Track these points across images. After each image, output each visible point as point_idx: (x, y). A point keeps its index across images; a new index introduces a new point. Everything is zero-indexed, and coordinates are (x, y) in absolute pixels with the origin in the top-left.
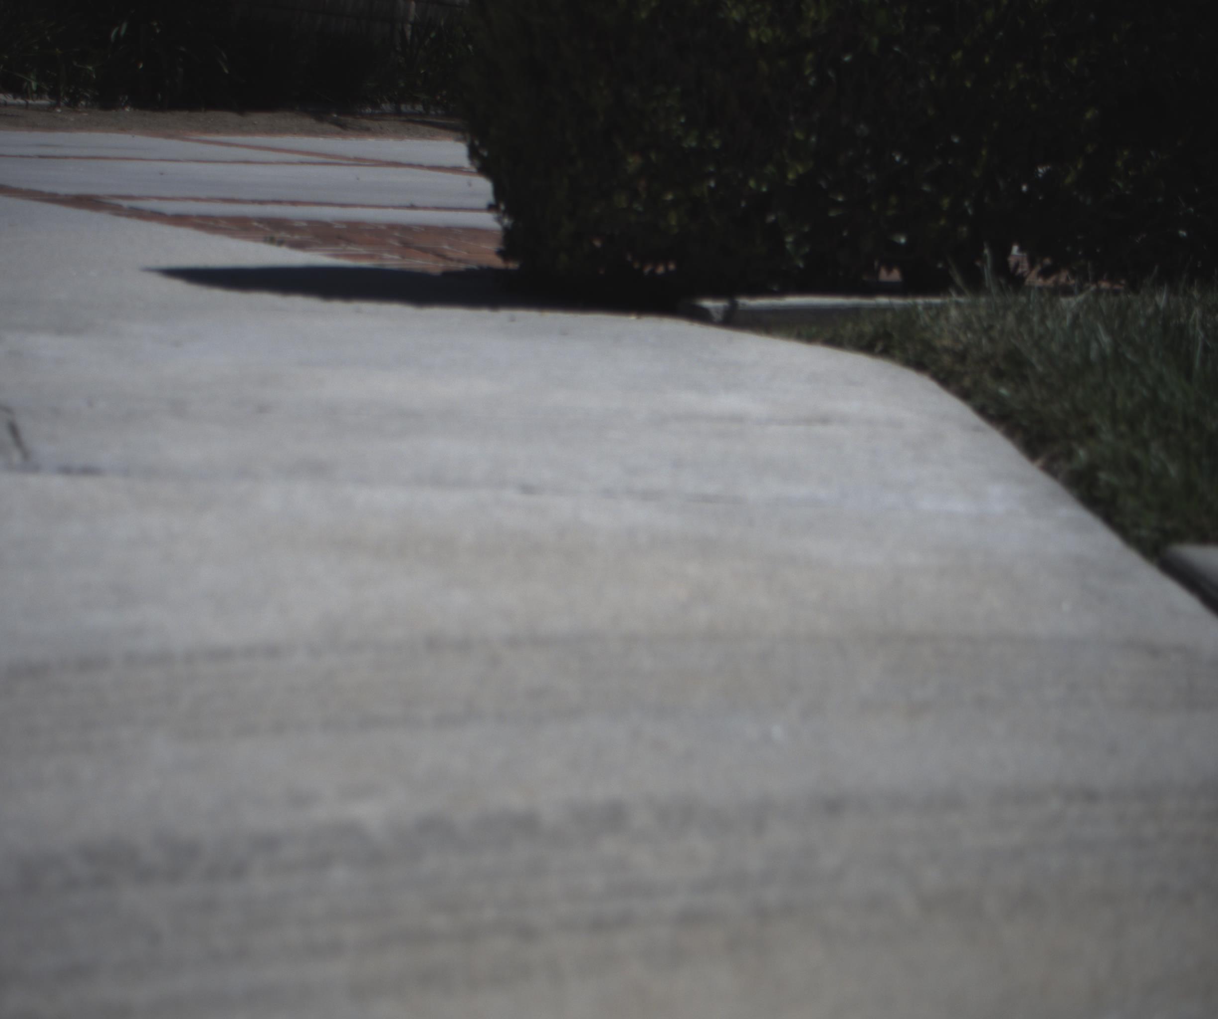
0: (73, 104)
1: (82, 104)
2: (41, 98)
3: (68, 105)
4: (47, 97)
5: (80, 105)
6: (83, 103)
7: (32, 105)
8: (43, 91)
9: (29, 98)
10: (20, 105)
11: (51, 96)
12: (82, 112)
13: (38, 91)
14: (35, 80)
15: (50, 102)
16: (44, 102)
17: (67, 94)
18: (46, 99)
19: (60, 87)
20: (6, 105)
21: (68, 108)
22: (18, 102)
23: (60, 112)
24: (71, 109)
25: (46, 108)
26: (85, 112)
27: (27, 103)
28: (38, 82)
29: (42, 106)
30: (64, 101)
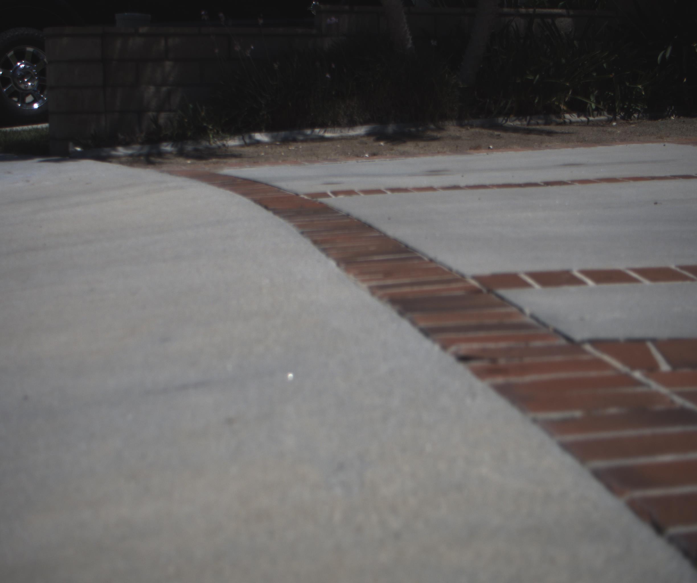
0: (628, 117)
2: (601, 115)
3: (623, 118)
4: (605, 113)
5: (633, 117)
6: (636, 115)
7: (592, 121)
8: (602, 110)
9: (590, 116)
10: (582, 122)
11: (609, 112)
12: (632, 124)
13: (597, 109)
14: (595, 101)
15: (608, 117)
16: (602, 118)
17: (622, 109)
18: (604, 115)
19: (617, 104)
20: (571, 123)
21: (622, 121)
22: (581, 120)
23: (616, 125)
24: (624, 122)
25: (604, 123)
26: (635, 123)
27: (588, 119)
28: (598, 102)
29: (601, 121)
30: (620, 116)
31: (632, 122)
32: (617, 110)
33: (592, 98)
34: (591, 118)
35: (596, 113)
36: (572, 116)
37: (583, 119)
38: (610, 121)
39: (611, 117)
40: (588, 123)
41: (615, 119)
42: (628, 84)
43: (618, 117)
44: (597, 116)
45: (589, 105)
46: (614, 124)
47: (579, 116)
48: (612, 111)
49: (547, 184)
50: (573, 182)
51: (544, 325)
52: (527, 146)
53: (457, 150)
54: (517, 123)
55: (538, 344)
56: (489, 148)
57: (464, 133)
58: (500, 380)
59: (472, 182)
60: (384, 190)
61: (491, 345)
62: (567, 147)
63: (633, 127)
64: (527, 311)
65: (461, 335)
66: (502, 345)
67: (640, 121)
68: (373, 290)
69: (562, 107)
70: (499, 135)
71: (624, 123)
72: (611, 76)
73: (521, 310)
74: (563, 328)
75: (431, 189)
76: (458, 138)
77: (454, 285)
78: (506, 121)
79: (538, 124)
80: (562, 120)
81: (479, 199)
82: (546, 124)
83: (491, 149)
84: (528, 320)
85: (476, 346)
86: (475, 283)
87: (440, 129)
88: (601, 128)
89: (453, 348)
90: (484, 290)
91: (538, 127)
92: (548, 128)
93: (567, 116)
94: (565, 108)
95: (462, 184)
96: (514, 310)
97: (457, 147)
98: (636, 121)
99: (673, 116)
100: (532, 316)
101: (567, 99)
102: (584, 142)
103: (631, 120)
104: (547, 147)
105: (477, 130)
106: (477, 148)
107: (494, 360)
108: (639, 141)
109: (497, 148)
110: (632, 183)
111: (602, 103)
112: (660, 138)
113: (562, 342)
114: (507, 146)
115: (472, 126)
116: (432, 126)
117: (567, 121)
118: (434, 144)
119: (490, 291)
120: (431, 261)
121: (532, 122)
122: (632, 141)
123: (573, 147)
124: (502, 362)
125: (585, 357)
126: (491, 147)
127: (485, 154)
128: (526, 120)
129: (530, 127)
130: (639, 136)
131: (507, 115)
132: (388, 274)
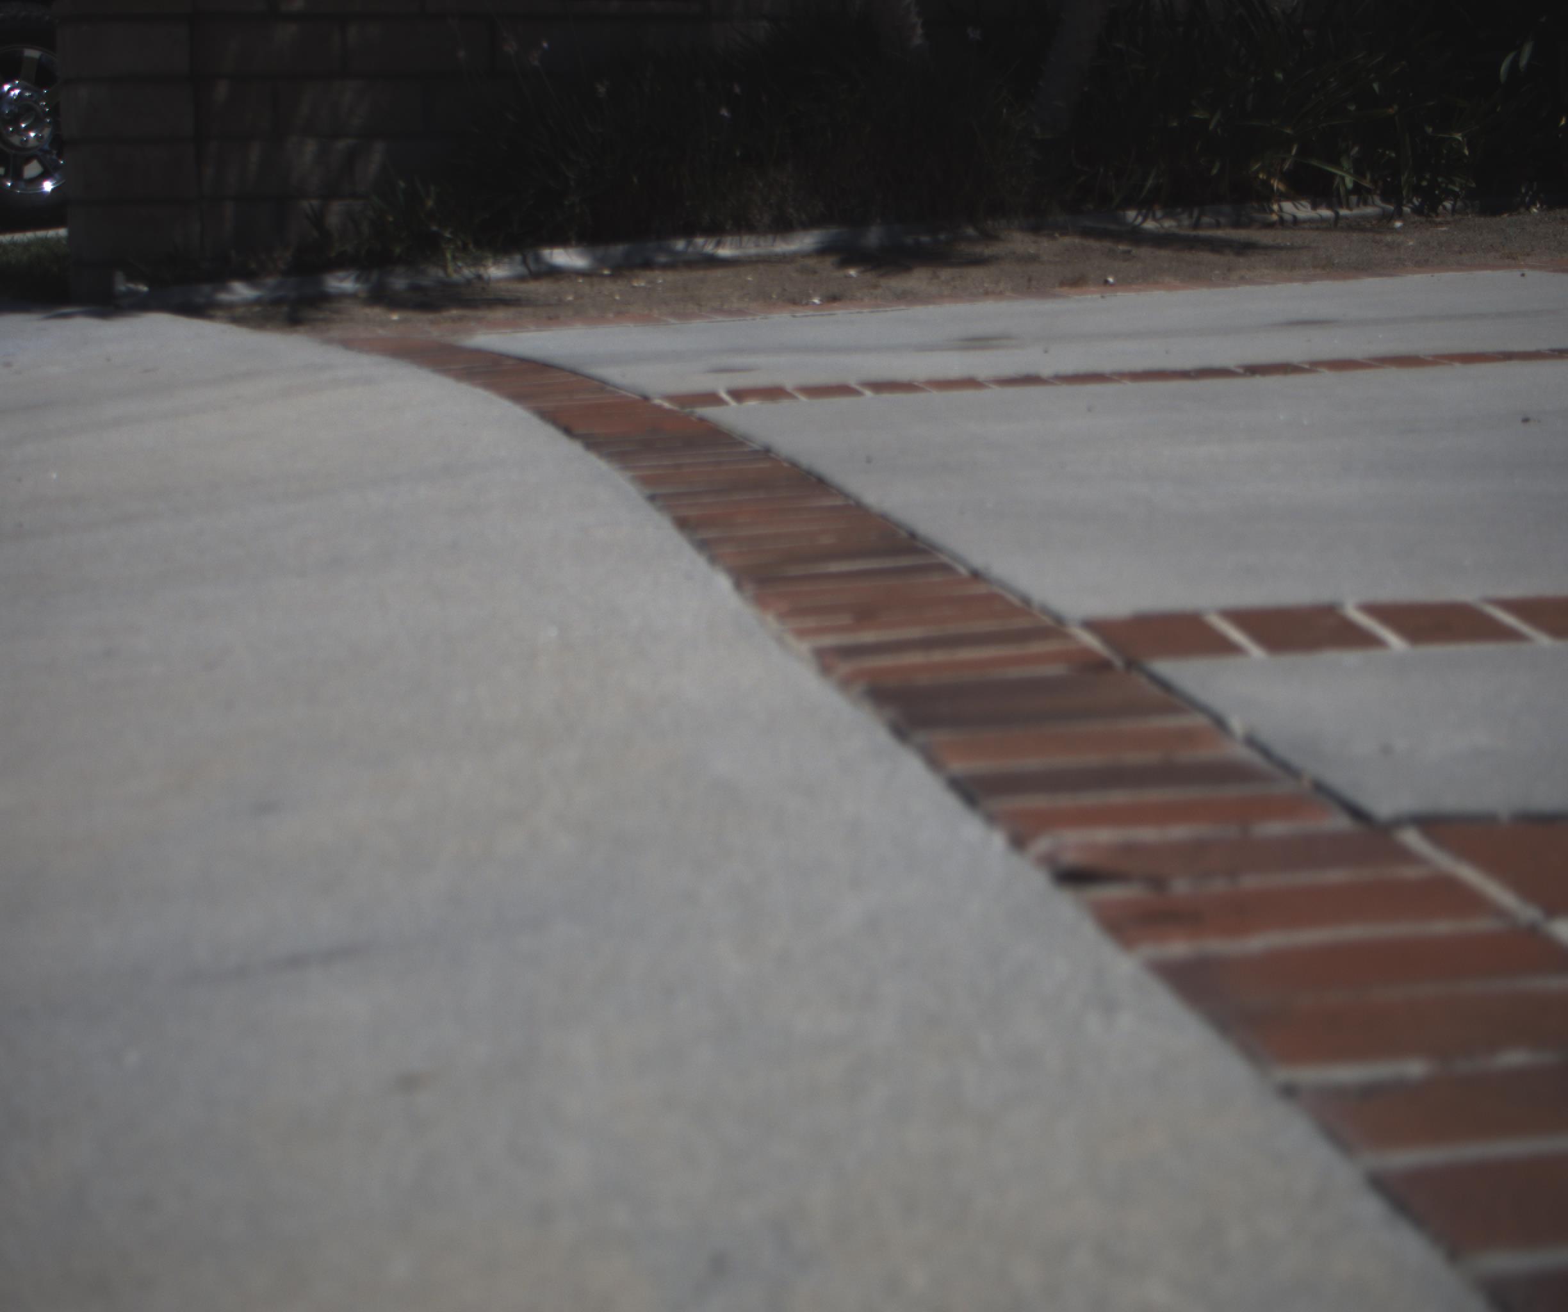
0: (1428, 209)
1: (1444, 208)
2: (1366, 203)
3: (1417, 211)
4: (1377, 199)
5: (1440, 208)
6: (1448, 204)
7: (1346, 218)
8: (1369, 191)
9: (1341, 206)
10: (1322, 220)
11: (1386, 198)
12: (1441, 224)
13: (1358, 189)
14: (1352, 171)
15: (1383, 209)
16: (1369, 210)
17: (1416, 190)
18: (1374, 204)
19: (1403, 178)
20: (1296, 221)
21: (1417, 218)
22: (1320, 216)
23: (1401, 228)
24: (1423, 219)
25: (1374, 222)
26: (1448, 223)
27: (1337, 214)
28: (1359, 172)
29: (1365, 218)
30: (1411, 205)
31: (1439, 220)
32: (1404, 193)
33: (1346, 164)
34: (1343, 212)
35: (1354, 199)
36: (1299, 206)
37: (1326, 213)
38: (1386, 219)
39: (1391, 208)
40: (1335, 224)
41: (1399, 214)
42: (1429, 130)
43: (1407, 210)
44: (1358, 205)
45: (1337, 181)
46: (1398, 224)
47: (1315, 206)
48: (1391, 194)
49: (1253, 370)
50: (1314, 366)
51: (1288, 769)
52: (1196, 277)
53: (1031, 287)
54: (1169, 224)
55: (1274, 828)
56: (1106, 282)
57: (1046, 246)
58: (1178, 948)
59: (1069, 366)
60: (858, 388)
61: (1147, 834)
62: (1291, 280)
63: (1444, 232)
64: (1237, 724)
65: (1065, 801)
66: (1179, 832)
67: (1457, 217)
68: (826, 660)
69: (1276, 184)
70: (1129, 252)
71: (1421, 223)
72: (1391, 111)
73: (1220, 723)
74: (1338, 779)
75: (971, 383)
76: (1033, 259)
77: (1036, 647)
78: (1145, 219)
79: (1218, 225)
80: (1275, 217)
81: (1089, 410)
82: (1237, 225)
83: (1112, 285)
84: (1241, 753)
85: (1105, 836)
86: (1090, 641)
87: (989, 237)
88: (1370, 235)
89: (1043, 844)
90: (1118, 663)
91: (1220, 233)
92: (1241, 234)
93: (1288, 206)
94: (1282, 187)
95: (1046, 371)
96: (1198, 721)
97: (1030, 280)
98: (1449, 218)
99: (1535, 205)
100: (1251, 741)
101: (1286, 166)
102: (1329, 268)
103: (1437, 215)
104: (1243, 280)
105: (1077, 240)
106: (1077, 282)
107: (1157, 883)
108: (1461, 266)
109: (1125, 282)
110: (1458, 367)
111: (1368, 176)
112: (1510, 258)
113: (1341, 823)
114: (1146, 278)
115: (1064, 233)
116: (970, 231)
117: (1287, 217)
118: (976, 273)
119: (1132, 664)
120: (976, 575)
121: (1206, 220)
122: (1443, 266)
123: (1307, 280)
124: (1181, 887)
125: (1409, 873)
126: (1111, 280)
127: (1097, 296)
128: (1191, 216)
129: (1202, 233)
130: (1460, 253)
131: (1146, 205)
132: (865, 615)
